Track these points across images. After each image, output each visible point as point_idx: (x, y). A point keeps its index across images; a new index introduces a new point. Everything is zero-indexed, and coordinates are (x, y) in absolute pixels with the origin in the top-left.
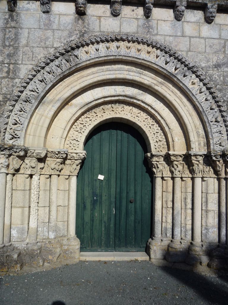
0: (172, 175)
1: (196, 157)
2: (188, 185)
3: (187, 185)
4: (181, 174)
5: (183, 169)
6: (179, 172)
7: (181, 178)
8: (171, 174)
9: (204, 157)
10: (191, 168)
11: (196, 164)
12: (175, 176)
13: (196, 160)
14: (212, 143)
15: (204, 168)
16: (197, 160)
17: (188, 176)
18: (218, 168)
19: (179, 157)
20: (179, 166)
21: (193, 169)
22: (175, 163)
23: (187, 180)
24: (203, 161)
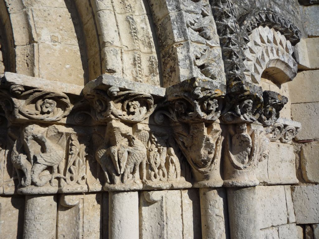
0: (18, 184)
1: (128, 107)
2: (86, 226)
3: (81, 225)
4: (58, 179)
5: (67, 159)
6: (47, 172)
7: (59, 197)
8: (12, 183)
9: (152, 110)
10: (101, 153)
11: (125, 136)
12: (29, 189)
13: (126, 117)
14: (183, 60)
15: (152, 154)
16: (130, 117)
17: (85, 189)
18: (203, 152)
19: (52, 105)
20: (49, 144)
21: (109, 158)
22: (35, 130)
23: (81, 206)
24: (150, 125)
